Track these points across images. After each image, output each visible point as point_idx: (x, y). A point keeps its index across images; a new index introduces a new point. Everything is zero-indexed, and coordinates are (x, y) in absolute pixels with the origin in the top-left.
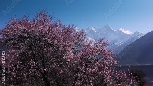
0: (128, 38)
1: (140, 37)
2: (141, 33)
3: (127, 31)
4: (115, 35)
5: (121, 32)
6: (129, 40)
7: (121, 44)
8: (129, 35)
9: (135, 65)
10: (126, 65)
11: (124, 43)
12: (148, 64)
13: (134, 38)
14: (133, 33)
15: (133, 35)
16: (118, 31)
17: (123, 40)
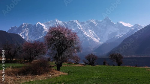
0: (128, 31)
1: (139, 30)
2: (141, 26)
3: (127, 24)
4: (115, 27)
5: (121, 24)
6: (129, 32)
7: (121, 36)
8: (128, 27)
9: (134, 56)
10: (125, 57)
11: (123, 36)
12: (146, 56)
13: (134, 30)
14: (132, 26)
15: (132, 27)
16: (118, 23)
17: (122, 33)
